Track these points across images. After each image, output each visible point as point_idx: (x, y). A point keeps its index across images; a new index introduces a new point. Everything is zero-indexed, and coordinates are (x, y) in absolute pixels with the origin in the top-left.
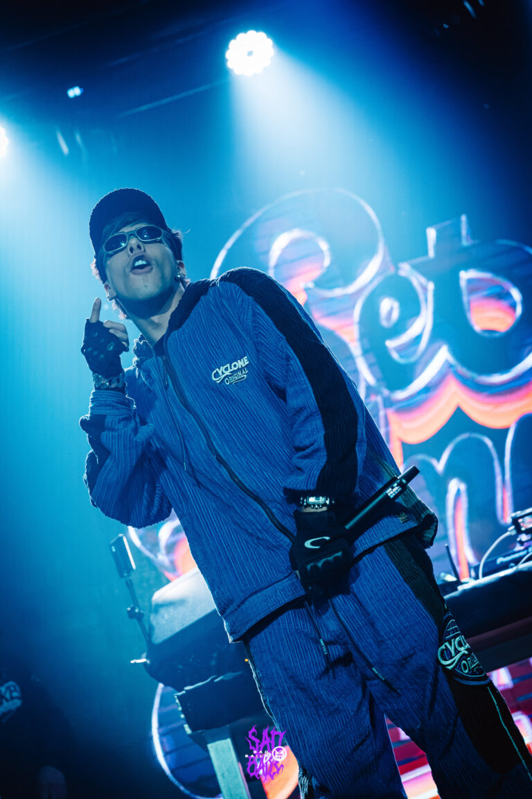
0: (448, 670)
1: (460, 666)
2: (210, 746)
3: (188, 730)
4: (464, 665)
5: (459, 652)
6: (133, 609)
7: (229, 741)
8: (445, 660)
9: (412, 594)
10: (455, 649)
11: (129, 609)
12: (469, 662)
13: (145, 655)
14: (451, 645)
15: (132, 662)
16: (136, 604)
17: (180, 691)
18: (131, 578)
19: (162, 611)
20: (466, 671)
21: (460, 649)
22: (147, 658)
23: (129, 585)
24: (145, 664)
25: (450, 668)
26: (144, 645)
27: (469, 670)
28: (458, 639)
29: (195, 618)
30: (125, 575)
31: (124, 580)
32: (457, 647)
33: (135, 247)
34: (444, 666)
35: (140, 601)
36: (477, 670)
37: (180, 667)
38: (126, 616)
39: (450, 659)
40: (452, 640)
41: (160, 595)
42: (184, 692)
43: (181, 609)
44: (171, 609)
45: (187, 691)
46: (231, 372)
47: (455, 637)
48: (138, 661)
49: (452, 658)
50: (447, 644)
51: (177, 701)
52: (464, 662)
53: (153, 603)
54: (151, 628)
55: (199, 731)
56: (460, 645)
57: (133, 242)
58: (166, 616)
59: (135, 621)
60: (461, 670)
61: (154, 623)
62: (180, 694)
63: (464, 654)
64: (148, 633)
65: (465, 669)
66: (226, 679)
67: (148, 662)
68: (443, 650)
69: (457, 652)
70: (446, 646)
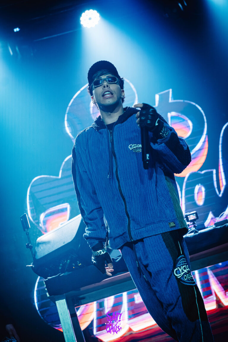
0: (178, 278)
1: (183, 277)
2: (56, 302)
3: (48, 295)
4: (185, 277)
5: (184, 271)
6: (28, 244)
7: (64, 300)
8: (177, 274)
9: (165, 246)
10: (182, 270)
11: (27, 244)
12: (188, 276)
13: (32, 263)
14: (180, 268)
15: (27, 266)
16: (30, 242)
17: (46, 279)
18: (28, 231)
19: (40, 246)
20: (186, 279)
21: (184, 270)
22: (33, 265)
23: (27, 234)
24: (32, 267)
25: (179, 277)
26: (32, 259)
27: (187, 279)
28: (184, 266)
29: (54, 249)
30: (26, 230)
31: (25, 232)
32: (183, 269)
33: (106, 86)
34: (176, 277)
35: (32, 241)
36: (191, 279)
37: (47, 269)
38: (26, 247)
39: (179, 274)
40: (181, 267)
41: (40, 239)
42: (47, 279)
43: (48, 245)
44: (44, 245)
45: (48, 279)
46: (136, 148)
47: (183, 266)
48: (29, 266)
49: (180, 273)
50: (179, 268)
51: (44, 283)
52: (185, 276)
53: (37, 242)
54: (36, 252)
55: (53, 296)
56: (185, 268)
57: (105, 84)
58: (42, 248)
59: (29, 249)
60: (184, 279)
61: (37, 250)
62: (46, 280)
63: (186, 273)
64: (34, 254)
65: (185, 278)
66: (65, 275)
67: (33, 266)
68: (176, 270)
69: (183, 271)
70: (178, 269)
